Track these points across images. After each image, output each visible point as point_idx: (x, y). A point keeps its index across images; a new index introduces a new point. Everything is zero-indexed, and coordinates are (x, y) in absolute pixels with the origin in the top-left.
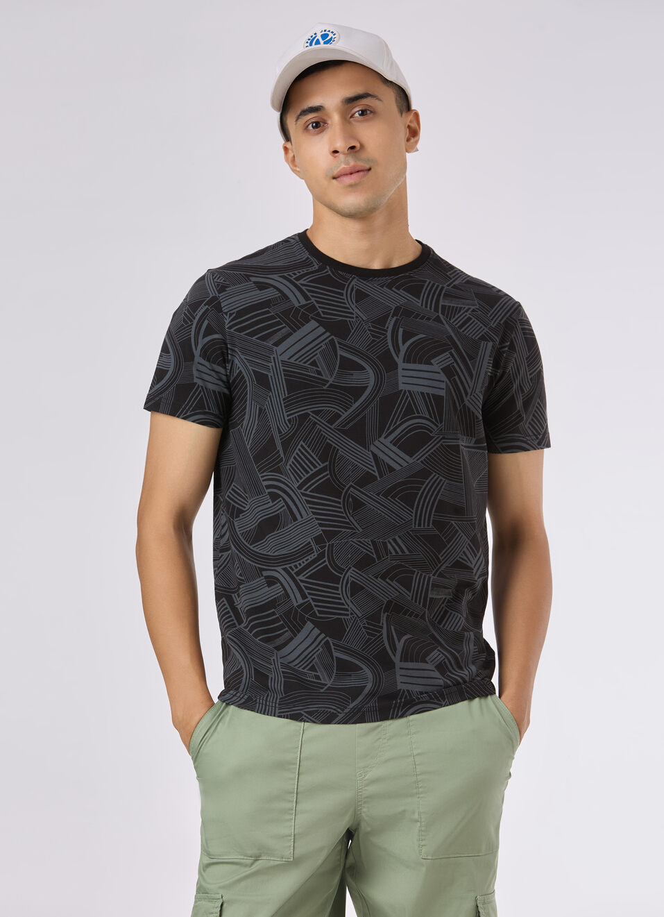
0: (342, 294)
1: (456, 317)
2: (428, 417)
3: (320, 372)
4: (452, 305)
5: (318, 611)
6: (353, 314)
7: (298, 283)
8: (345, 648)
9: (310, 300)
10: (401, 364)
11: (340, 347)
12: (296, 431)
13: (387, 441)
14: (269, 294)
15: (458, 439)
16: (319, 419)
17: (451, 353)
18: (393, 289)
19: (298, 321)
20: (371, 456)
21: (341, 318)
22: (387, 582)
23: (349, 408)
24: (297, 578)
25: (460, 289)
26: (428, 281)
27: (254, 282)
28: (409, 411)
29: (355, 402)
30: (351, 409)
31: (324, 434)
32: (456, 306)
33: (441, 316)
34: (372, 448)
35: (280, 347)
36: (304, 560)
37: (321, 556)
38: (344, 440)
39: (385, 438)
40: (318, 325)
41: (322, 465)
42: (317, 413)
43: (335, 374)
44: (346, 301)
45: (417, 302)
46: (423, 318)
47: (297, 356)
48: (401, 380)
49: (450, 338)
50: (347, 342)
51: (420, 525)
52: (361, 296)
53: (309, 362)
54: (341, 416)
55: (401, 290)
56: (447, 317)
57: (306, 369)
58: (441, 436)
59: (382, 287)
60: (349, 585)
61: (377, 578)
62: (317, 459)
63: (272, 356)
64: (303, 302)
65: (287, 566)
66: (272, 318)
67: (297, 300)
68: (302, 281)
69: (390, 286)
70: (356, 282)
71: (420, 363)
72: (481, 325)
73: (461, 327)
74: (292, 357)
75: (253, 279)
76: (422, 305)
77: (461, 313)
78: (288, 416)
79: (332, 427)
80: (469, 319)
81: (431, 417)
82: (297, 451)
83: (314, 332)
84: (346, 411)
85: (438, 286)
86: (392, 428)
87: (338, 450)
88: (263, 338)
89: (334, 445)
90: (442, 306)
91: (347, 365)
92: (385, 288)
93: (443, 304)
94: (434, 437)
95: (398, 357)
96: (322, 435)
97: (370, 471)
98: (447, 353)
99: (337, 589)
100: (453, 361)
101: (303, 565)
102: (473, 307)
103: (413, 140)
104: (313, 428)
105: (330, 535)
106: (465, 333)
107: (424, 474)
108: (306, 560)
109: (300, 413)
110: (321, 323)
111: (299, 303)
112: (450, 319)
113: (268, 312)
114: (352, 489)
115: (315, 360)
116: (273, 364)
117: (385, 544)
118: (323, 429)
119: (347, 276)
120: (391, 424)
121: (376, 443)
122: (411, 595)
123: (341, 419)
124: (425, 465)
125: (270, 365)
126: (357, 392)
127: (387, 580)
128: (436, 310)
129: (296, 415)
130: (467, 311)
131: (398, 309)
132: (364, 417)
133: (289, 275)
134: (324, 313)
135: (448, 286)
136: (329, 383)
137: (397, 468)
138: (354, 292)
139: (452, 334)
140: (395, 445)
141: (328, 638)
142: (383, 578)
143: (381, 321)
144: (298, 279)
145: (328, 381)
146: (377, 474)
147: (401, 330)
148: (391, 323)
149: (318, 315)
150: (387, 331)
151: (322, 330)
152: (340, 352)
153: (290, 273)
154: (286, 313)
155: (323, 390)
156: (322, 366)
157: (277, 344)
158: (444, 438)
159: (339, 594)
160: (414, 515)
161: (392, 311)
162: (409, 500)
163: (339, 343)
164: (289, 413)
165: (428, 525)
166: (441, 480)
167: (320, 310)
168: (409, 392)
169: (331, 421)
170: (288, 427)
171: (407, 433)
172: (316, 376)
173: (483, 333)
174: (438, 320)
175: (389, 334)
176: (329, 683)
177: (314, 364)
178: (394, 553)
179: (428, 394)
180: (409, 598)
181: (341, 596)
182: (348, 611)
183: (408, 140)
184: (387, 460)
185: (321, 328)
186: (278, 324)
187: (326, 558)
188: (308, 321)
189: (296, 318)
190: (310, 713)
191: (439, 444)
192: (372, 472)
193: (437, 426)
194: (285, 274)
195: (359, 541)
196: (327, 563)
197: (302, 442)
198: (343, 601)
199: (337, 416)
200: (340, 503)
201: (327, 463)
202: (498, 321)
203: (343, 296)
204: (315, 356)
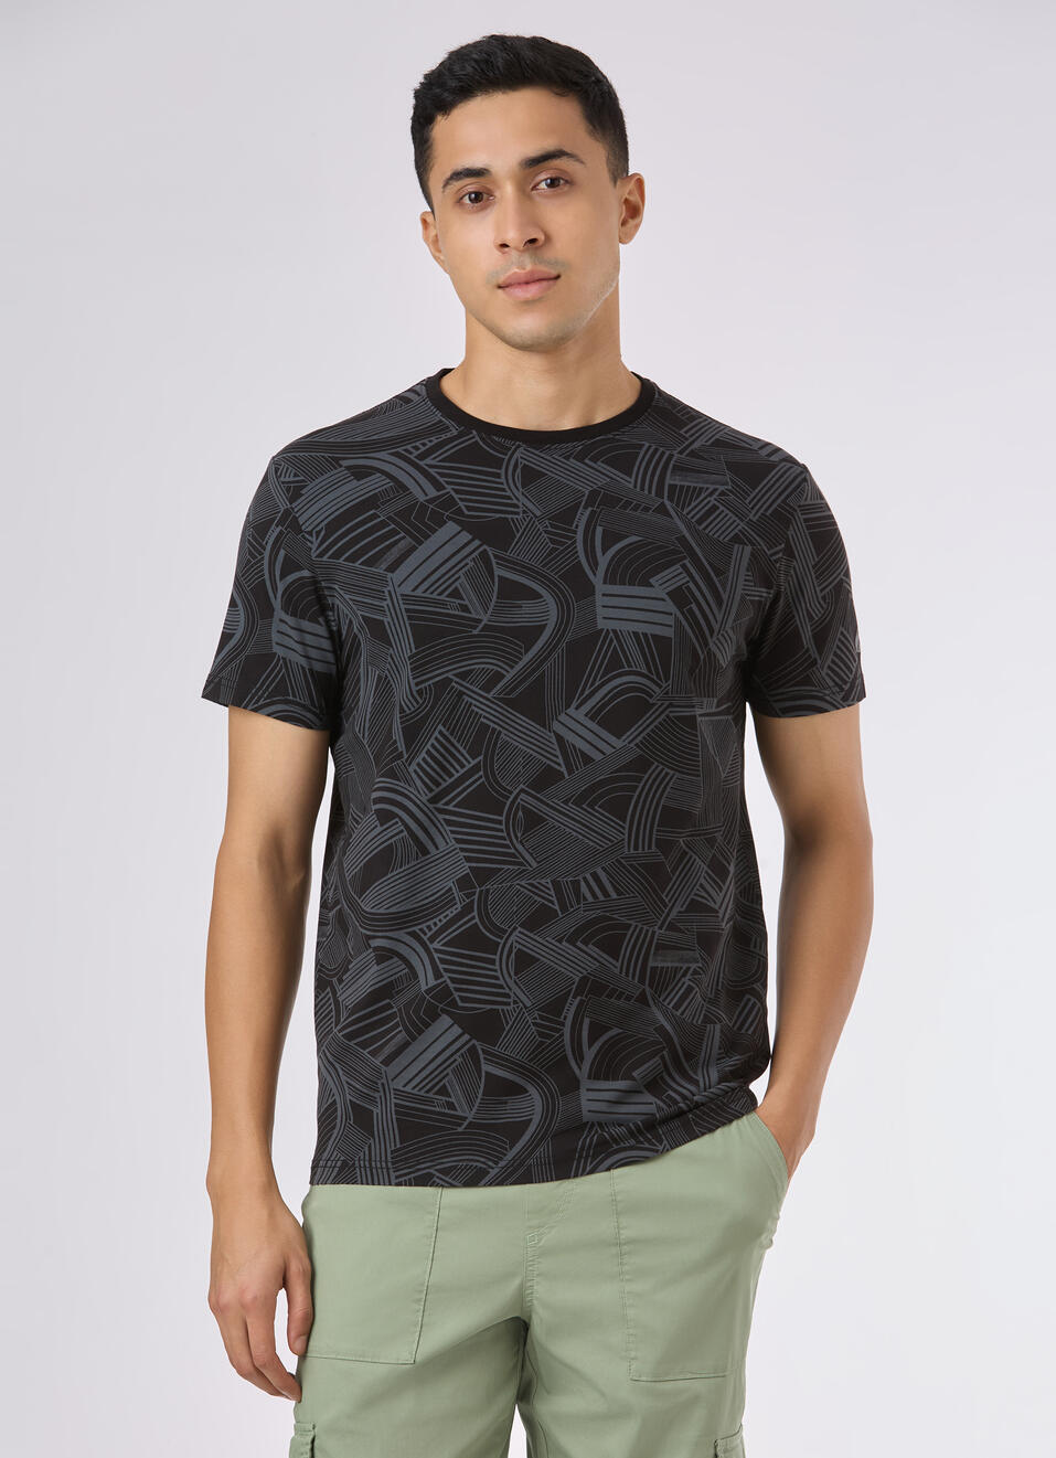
0: (498, 476)
1: (693, 504)
2: (645, 672)
3: (466, 606)
4: (686, 484)
5: (461, 997)
6: (518, 507)
7: (421, 463)
8: (503, 1059)
9: (445, 488)
10: (600, 587)
11: (497, 563)
12: (433, 707)
13: (580, 715)
14: (374, 484)
15: (693, 707)
16: (468, 685)
17: (684, 566)
18: (587, 461)
19: (425, 525)
20: (554, 740)
21: (498, 515)
22: (579, 949)
23: (516, 663)
24: (431, 946)
25: (702, 458)
26: (647, 445)
27: (348, 468)
28: (615, 664)
29: (527, 651)
30: (521, 664)
31: (476, 709)
32: (693, 485)
33: (667, 503)
34: (556, 726)
35: (397, 572)
36: (441, 917)
37: (467, 909)
38: (509, 715)
39: (577, 709)
40: (460, 528)
41: (473, 763)
42: (463, 676)
43: (491, 609)
44: (505, 486)
45: (628, 482)
46: (636, 508)
47: (426, 584)
48: (600, 612)
49: (682, 539)
50: (510, 554)
51: (636, 848)
52: (530, 476)
53: (447, 593)
54: (504, 676)
55: (599, 463)
56: (677, 505)
57: (443, 604)
58: (667, 703)
59: (567, 458)
60: (513, 955)
61: (560, 941)
62: (464, 752)
63: (385, 590)
64: (433, 493)
65: (416, 929)
66: (383, 524)
67: (422, 491)
68: (428, 461)
69: (580, 458)
70: (521, 454)
71: (631, 583)
72: (734, 518)
73: (700, 522)
74: (417, 587)
75: (345, 463)
76: (635, 487)
77: (701, 498)
78: (417, 684)
79: (489, 696)
80: (715, 508)
81: (650, 671)
82: (432, 740)
83: (454, 540)
84: (512, 667)
85: (663, 453)
86: (587, 692)
87: (500, 732)
88: (370, 562)
89: (492, 725)
90: (670, 486)
91: (511, 592)
92: (571, 460)
93: (672, 482)
94: (654, 704)
95: (595, 574)
96: (473, 711)
97: (552, 764)
98: (678, 566)
99: (493, 962)
100: (688, 579)
101: (439, 925)
102: (721, 488)
103: (632, 223)
104: (458, 702)
105: (483, 876)
106: (707, 531)
107: (641, 764)
108: (445, 917)
109: (437, 679)
110: (465, 526)
111: (426, 495)
112: (683, 509)
113: (375, 516)
114: (523, 796)
115: (456, 588)
116: (389, 602)
117: (576, 884)
118: (474, 702)
119: (508, 443)
120: (586, 684)
121: (563, 717)
122: (618, 965)
123: (505, 680)
124: (642, 749)
125: (384, 604)
126: (529, 634)
127: (579, 944)
128: (660, 493)
129: (431, 682)
130: (711, 494)
131: (594, 494)
132: (542, 675)
133: (406, 450)
134: (468, 508)
135: (681, 453)
136: (483, 623)
137: (597, 756)
138: (519, 470)
139: (687, 535)
140: (592, 719)
141: (474, 1041)
142: (571, 941)
143: (565, 517)
144: (422, 457)
145: (481, 620)
146: (563, 769)
147: (599, 530)
148: (582, 518)
149: (459, 512)
150: (575, 532)
151: (465, 536)
152: (498, 572)
153: (409, 447)
154: (405, 514)
155: (475, 636)
156: (470, 598)
157: (392, 568)
158: (671, 705)
159: (495, 971)
160: (626, 832)
161: (585, 498)
162: (618, 808)
163: (496, 557)
164: (418, 680)
165: (650, 848)
166: (667, 774)
167: (461, 504)
168: (615, 632)
169: (487, 688)
170: (418, 703)
171: (613, 698)
172: (461, 613)
173: (736, 531)
174: (662, 510)
175: (580, 537)
176: (470, 1115)
177: (456, 594)
178: (590, 899)
179: (645, 635)
180: (617, 971)
181: (499, 974)
182: (510, 997)
183: (624, 223)
184: (580, 744)
185: (464, 533)
186: (393, 533)
187: (475, 913)
188: (441, 523)
189: (420, 522)
190: (445, 1172)
191: (663, 716)
192: (556, 766)
193: (660, 687)
194: (399, 450)
195: (529, 884)
196: (477, 920)
197: (440, 727)
198: (501, 982)
199: (499, 677)
200: (500, 822)
201: (481, 758)
202: (762, 511)
203: (499, 477)
204: (456, 580)
